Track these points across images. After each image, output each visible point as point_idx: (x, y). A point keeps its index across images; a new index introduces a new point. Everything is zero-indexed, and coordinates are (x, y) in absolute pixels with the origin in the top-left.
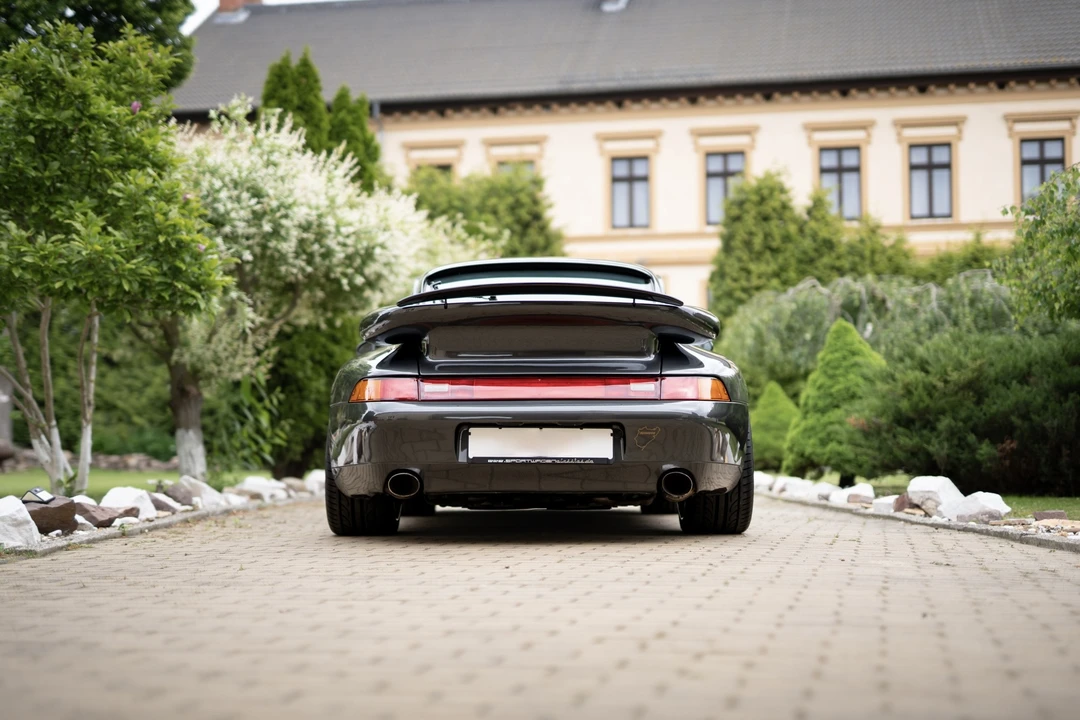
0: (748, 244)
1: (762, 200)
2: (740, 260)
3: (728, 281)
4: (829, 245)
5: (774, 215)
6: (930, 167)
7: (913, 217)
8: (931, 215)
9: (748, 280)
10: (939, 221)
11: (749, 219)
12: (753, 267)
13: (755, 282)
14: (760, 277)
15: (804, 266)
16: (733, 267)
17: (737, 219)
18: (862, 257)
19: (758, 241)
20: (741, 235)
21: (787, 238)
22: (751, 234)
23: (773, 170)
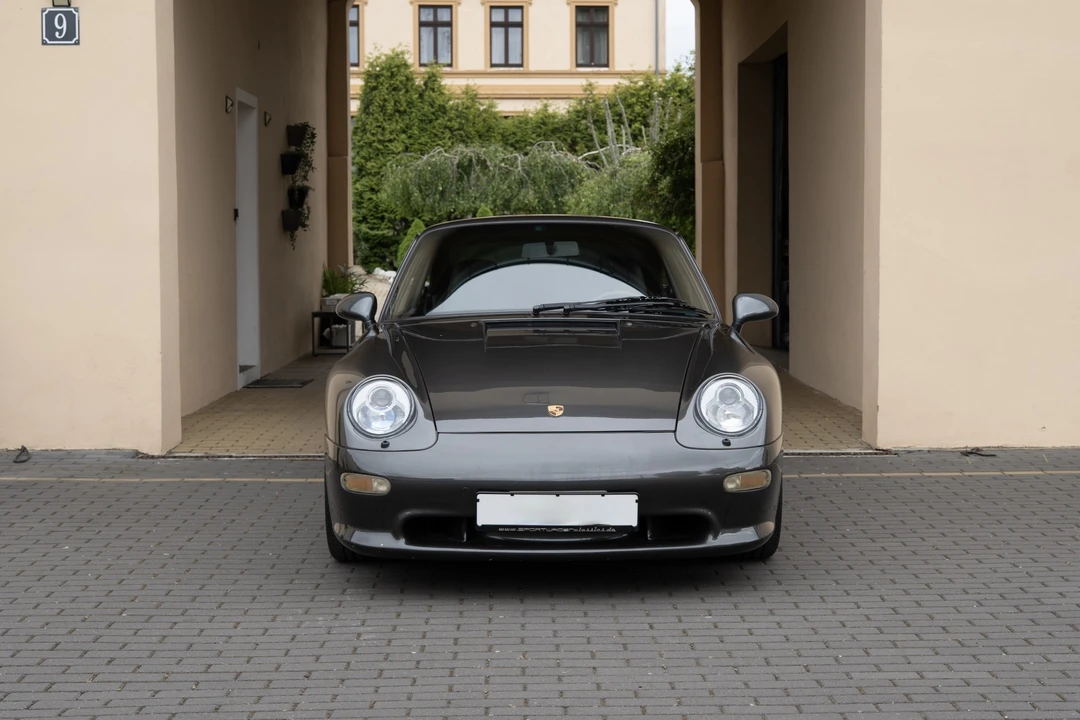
0: (383, 108)
1: (393, 75)
2: (377, 120)
3: (368, 135)
4: (443, 109)
5: (401, 86)
6: (506, 25)
7: (492, 66)
8: (507, 65)
9: (383, 135)
10: (513, 69)
11: (384, 89)
12: (386, 125)
13: (388, 136)
14: (391, 132)
15: (423, 125)
16: (371, 126)
17: (375, 88)
18: (467, 120)
19: (390, 107)
20: (378, 101)
21: (410, 104)
22: (385, 100)
23: (399, 50)
